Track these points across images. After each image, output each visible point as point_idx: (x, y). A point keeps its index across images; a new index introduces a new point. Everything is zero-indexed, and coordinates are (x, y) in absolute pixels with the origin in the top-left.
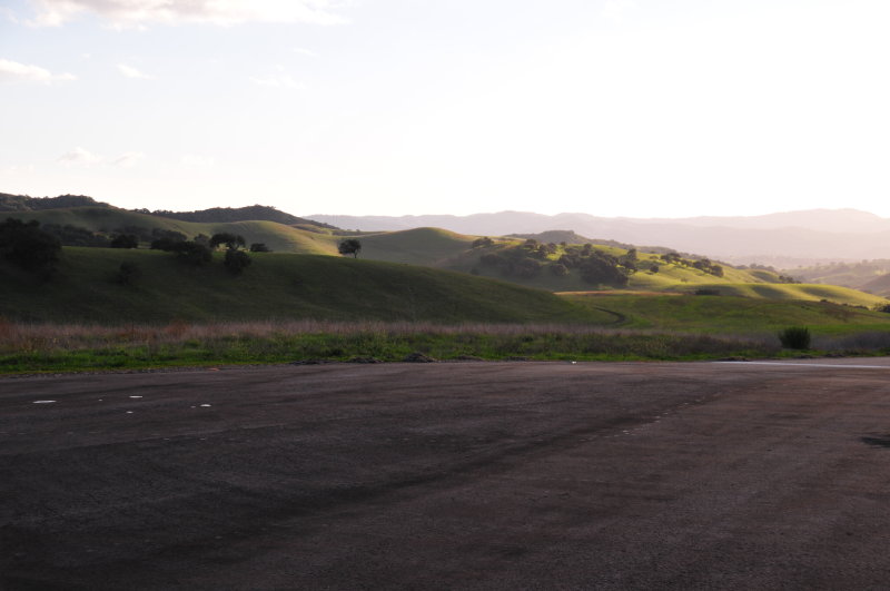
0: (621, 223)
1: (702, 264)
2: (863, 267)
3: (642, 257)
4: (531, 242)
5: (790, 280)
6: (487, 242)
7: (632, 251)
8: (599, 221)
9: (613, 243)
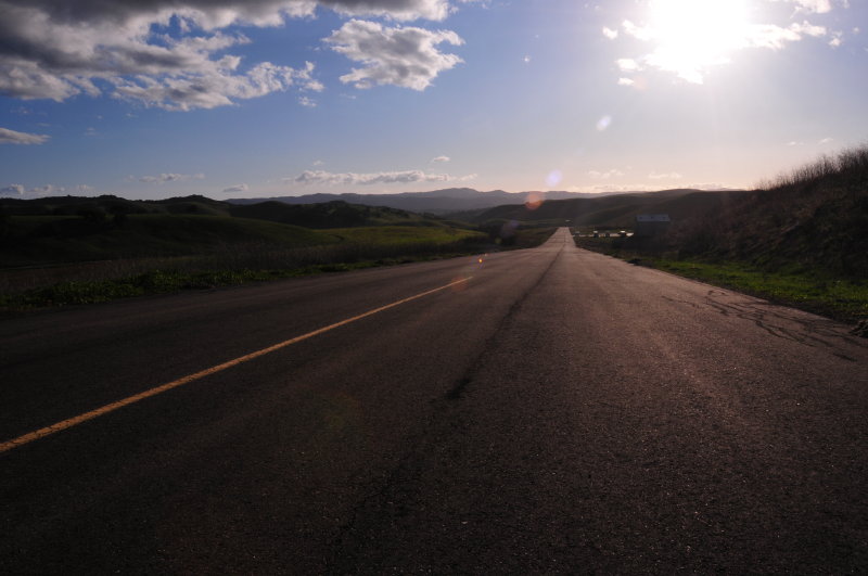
0: (369, 196)
1: (400, 213)
2: (471, 212)
3: (372, 210)
4: (319, 206)
5: (437, 218)
6: (298, 206)
7: (368, 208)
8: (360, 196)
9: (363, 205)
